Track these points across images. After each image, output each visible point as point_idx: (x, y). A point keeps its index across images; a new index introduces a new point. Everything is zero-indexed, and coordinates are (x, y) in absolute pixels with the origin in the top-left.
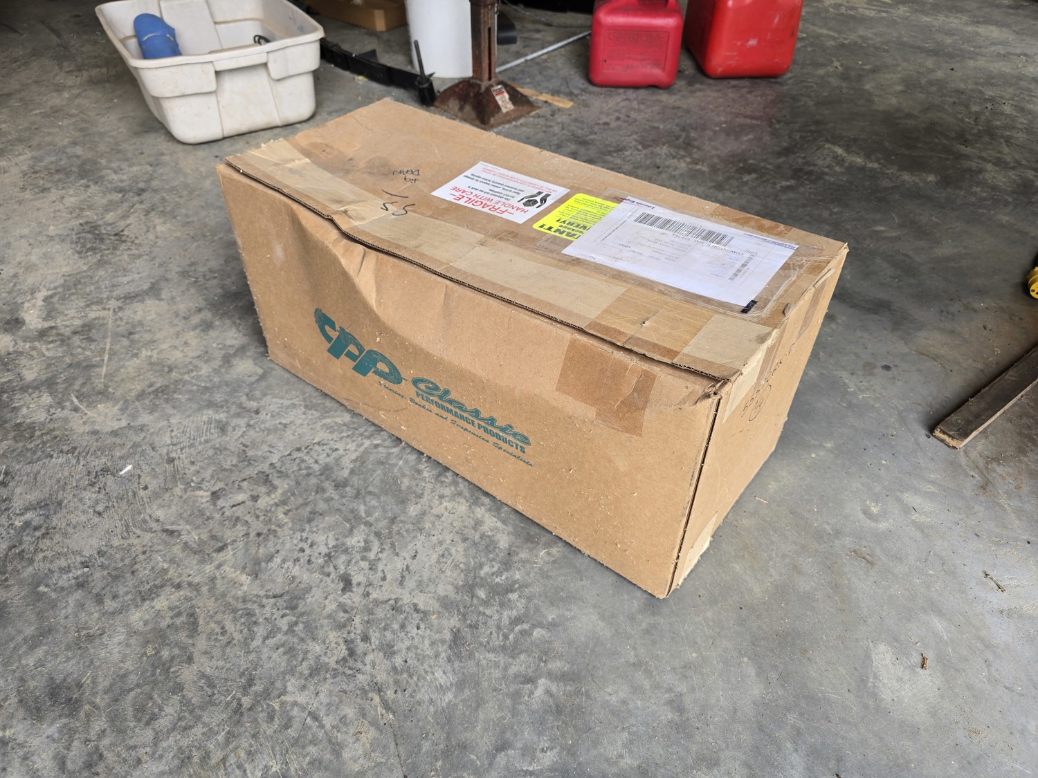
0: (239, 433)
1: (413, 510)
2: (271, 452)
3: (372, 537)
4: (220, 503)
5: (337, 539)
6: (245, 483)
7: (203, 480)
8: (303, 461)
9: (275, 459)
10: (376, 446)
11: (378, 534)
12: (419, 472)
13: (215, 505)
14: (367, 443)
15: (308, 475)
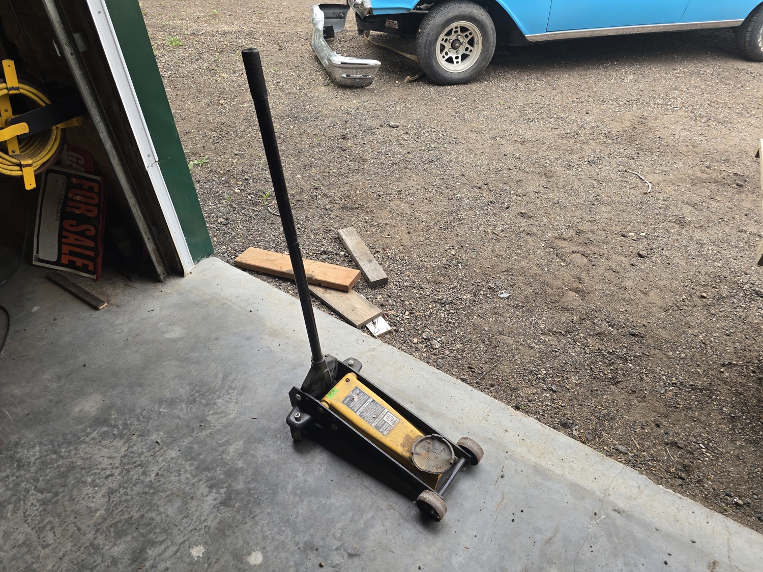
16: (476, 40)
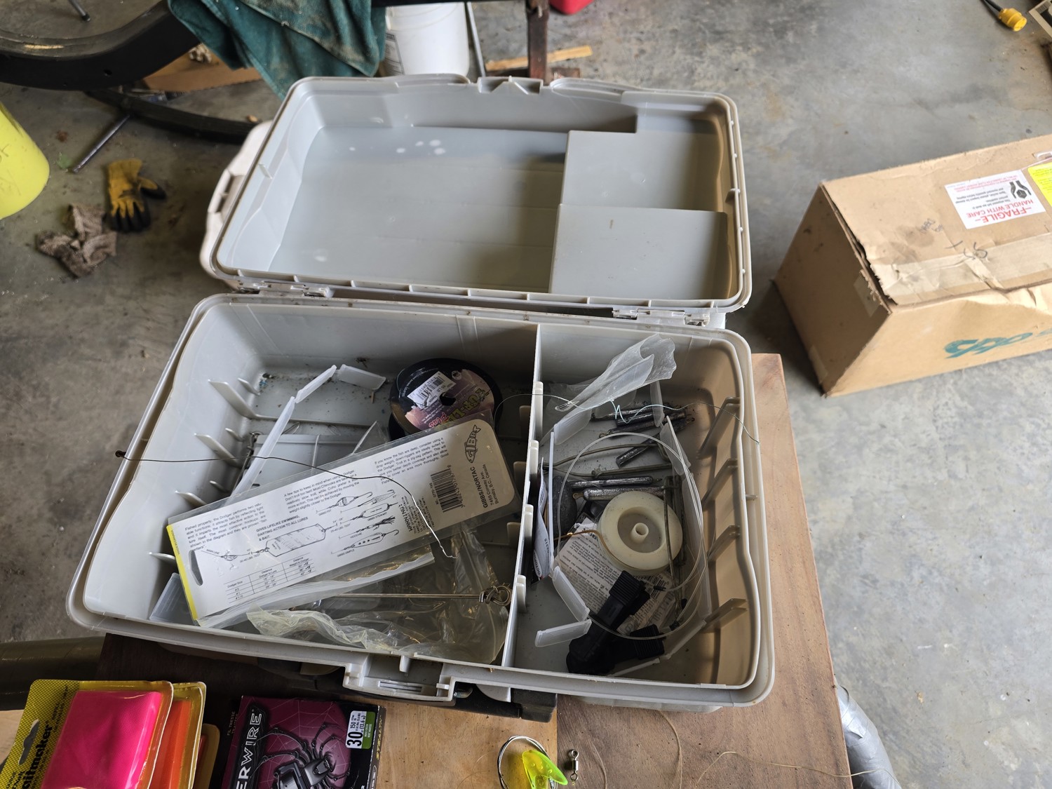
0: (899, 444)
1: (1020, 392)
2: (929, 435)
3: (1031, 419)
4: (961, 476)
5: (1023, 435)
6: (950, 459)
7: (934, 478)
8: (947, 423)
9: (936, 436)
10: (955, 383)
11: (1030, 416)
12: (990, 375)
13: (961, 479)
14: (949, 386)
15: (961, 426)
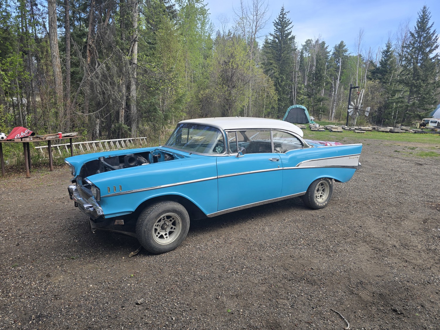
16: (177, 222)
